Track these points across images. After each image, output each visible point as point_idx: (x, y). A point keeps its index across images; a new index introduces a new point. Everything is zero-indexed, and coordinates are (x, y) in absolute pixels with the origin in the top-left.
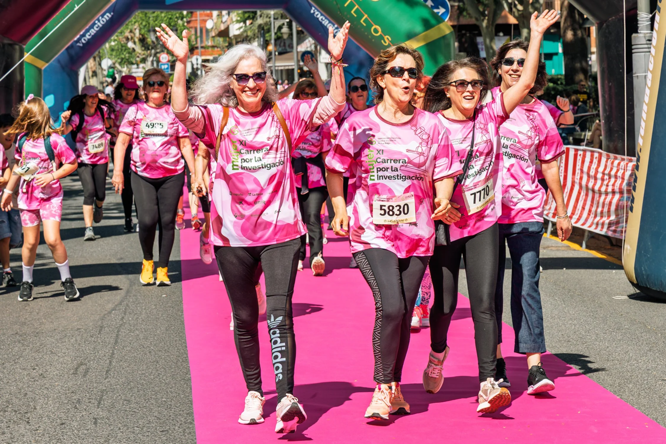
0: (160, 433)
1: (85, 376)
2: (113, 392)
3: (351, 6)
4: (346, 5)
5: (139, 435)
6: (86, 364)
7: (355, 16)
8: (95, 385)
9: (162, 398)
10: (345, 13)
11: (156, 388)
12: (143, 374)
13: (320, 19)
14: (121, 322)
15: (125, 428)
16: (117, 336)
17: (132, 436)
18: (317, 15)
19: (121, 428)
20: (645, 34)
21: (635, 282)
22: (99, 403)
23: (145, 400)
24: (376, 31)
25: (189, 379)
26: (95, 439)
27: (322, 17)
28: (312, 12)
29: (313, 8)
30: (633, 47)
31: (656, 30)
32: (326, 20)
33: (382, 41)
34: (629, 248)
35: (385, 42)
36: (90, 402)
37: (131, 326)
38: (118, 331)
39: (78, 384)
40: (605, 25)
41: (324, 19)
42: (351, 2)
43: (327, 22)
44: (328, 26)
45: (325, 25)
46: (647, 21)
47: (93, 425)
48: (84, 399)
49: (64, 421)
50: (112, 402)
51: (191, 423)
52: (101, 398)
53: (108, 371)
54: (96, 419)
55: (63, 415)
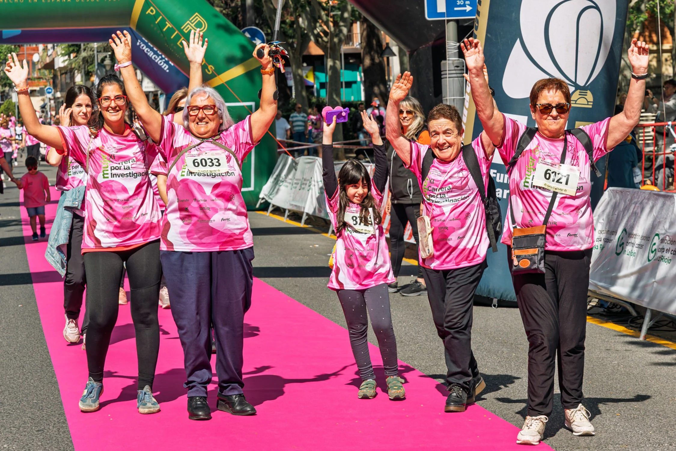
3: (177, 37)
4: (172, 37)
5: (17, 435)
10: (172, 45)
13: (145, 51)
17: (10, 436)
18: (143, 47)
20: (453, 61)
25: (56, 382)
27: (147, 49)
28: (138, 44)
29: (139, 41)
30: (442, 73)
33: (206, 70)
35: (209, 71)
40: (415, 53)
41: (149, 50)
42: (177, 34)
43: (152, 53)
44: (153, 58)
45: (151, 56)
46: (455, 49)
51: (64, 423)
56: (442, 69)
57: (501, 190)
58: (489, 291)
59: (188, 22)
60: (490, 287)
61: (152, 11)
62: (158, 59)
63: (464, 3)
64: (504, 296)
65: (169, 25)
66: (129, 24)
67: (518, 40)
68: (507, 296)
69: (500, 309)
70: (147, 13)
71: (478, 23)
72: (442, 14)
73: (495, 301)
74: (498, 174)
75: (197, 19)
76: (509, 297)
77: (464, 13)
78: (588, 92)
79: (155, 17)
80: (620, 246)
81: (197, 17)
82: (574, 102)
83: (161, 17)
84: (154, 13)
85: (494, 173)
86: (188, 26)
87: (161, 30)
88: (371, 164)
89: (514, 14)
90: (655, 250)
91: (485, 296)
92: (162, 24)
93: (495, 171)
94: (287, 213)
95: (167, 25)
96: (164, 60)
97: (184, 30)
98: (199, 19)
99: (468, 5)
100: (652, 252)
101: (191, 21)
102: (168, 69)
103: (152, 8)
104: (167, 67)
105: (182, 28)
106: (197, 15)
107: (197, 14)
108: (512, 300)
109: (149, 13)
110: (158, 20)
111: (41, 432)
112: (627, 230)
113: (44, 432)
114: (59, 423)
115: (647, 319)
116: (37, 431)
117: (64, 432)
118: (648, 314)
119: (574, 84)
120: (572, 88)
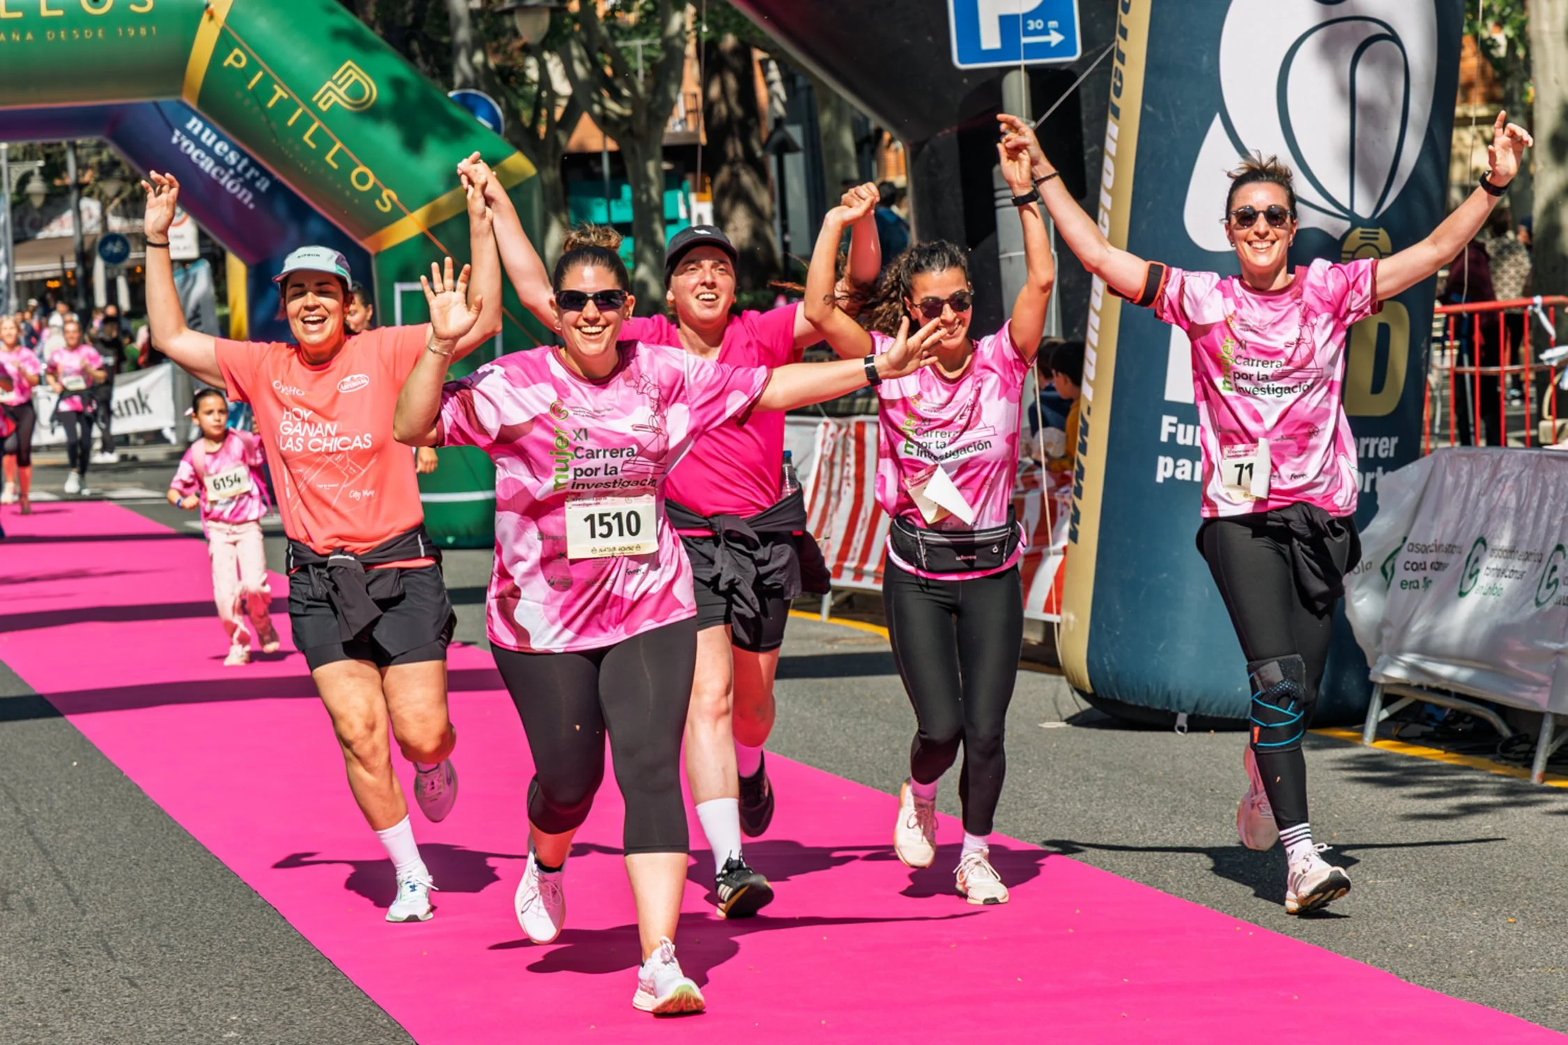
0: (285, 993)
1: (33, 910)
2: (120, 933)
3: (304, 123)
4: (290, 123)
6: (13, 892)
7: (313, 146)
8: (71, 925)
9: (237, 938)
10: (290, 141)
11: (208, 923)
12: (155, 902)
13: (194, 157)
14: (22, 818)
15: (205, 990)
16: (36, 840)
18: (188, 147)
19: (197, 989)
21: (1089, 689)
22: (110, 953)
23: (204, 943)
24: (362, 179)
26: (158, 1009)
27: (198, 152)
28: (175, 140)
29: (177, 133)
30: (998, 194)
31: (1111, 156)
32: (208, 159)
33: (378, 203)
34: (1072, 618)
35: (384, 205)
36: (88, 953)
37: (49, 822)
38: (31, 833)
39: (33, 924)
40: (926, 148)
41: (203, 155)
42: (304, 114)
43: (212, 163)
44: (214, 174)
45: (207, 169)
47: (133, 989)
48: (71, 949)
49: (65, 987)
50: (134, 950)
51: (334, 973)
52: (105, 945)
53: (76, 902)
54: (127, 978)
55: (51, 976)
56: (997, 185)
57: (1188, 463)
58: (1169, 697)
59: (329, 84)
60: (1171, 687)
61: (237, 59)
62: (226, 178)
63: (1046, 25)
64: (1203, 706)
65: (280, 93)
66: (180, 92)
67: (1217, 118)
68: (1210, 705)
69: (1194, 736)
70: (226, 64)
71: (1121, 79)
72: (992, 55)
73: (1182, 720)
74: (1181, 427)
75: (350, 76)
76: (1214, 708)
77: (1044, 49)
78: (1381, 231)
79: (246, 75)
80: (1471, 577)
81: (350, 72)
82: (1350, 256)
83: (260, 74)
84: (243, 63)
85: (1171, 424)
86: (330, 93)
87: (262, 107)
89: (1205, 59)
90: (1556, 581)
91: (1158, 707)
92: (265, 89)
93: (1174, 420)
95: (275, 92)
96: (241, 180)
97: (320, 104)
98: (355, 77)
99: (1055, 30)
100: (1549, 586)
101: (335, 82)
102: (252, 201)
103: (237, 51)
104: (250, 197)
105: (315, 99)
106: (349, 67)
107: (349, 63)
108: (1219, 716)
109: (230, 65)
110: (254, 82)
111: (294, 992)
112: (1487, 541)
113: (301, 991)
114: (325, 974)
115: (1545, 736)
116: (285, 990)
117: (346, 989)
118: (1548, 726)
119: (1351, 215)
120: (1347, 225)
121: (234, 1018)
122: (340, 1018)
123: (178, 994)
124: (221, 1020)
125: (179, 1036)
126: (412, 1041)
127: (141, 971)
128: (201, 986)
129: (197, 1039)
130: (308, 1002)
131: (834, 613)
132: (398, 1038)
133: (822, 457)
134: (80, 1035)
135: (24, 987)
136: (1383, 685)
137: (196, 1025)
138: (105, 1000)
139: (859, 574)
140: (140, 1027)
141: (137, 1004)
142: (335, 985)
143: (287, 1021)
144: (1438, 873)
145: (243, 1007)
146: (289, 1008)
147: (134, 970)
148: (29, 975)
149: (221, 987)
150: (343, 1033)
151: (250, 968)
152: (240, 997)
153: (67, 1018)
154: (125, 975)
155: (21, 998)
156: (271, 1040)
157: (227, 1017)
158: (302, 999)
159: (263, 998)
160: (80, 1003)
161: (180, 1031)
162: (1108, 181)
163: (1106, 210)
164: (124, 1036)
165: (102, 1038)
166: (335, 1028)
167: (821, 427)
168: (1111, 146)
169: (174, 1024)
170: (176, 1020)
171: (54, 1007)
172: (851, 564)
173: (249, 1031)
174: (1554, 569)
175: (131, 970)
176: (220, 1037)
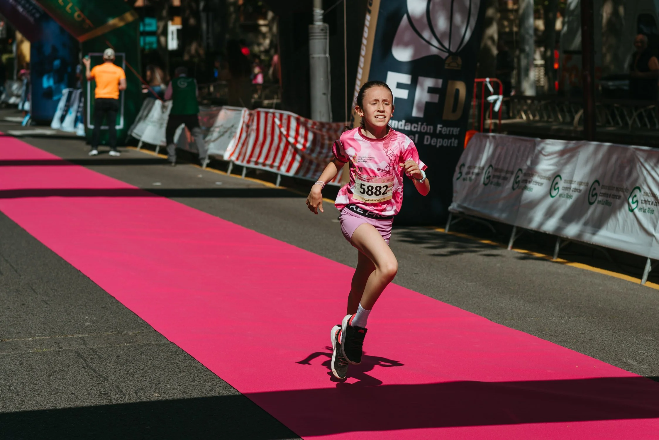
0: (102, 309)
2: (36, 284)
7: (62, 4)
8: (17, 280)
15: (73, 307)
20: (320, 25)
22: (34, 291)
23: (67, 289)
24: (79, 17)
26: (59, 313)
31: (367, 26)
35: (86, 25)
36: (27, 291)
46: (321, 15)
47: (47, 305)
48: (20, 289)
49: (23, 303)
50: (43, 291)
51: (117, 303)
52: (32, 288)
53: (16, 271)
54: (44, 301)
55: (16, 299)
56: (310, 32)
62: (25, 13)
67: (405, 17)
78: (459, 57)
80: (487, 178)
82: (447, 65)
88: (245, 109)
90: (519, 181)
94: (158, 149)
96: (30, 13)
100: (516, 183)
102: (33, 21)
104: (33, 19)
111: (105, 309)
112: (493, 166)
113: (107, 309)
114: (114, 303)
115: (513, 234)
116: (102, 308)
117: (124, 309)
118: (514, 230)
119: (448, 51)
120: (447, 54)
121: (87, 317)
122: (124, 319)
123: (64, 307)
124: (82, 318)
125: (69, 323)
126: (153, 329)
127: (47, 298)
128: (71, 305)
129: (76, 325)
130: (111, 312)
131: (247, 175)
132: (148, 327)
133: (244, 122)
134: (34, 321)
135: (8, 302)
136: (453, 213)
137: (74, 320)
138: (38, 309)
139: (257, 163)
140: (54, 320)
141: (50, 310)
142: (119, 307)
143: (106, 320)
144: (488, 281)
145: (89, 314)
146: (105, 315)
147: (45, 298)
148: (8, 298)
149: (78, 306)
150: (128, 325)
151: (87, 299)
152: (86, 310)
153: (27, 315)
154: (43, 300)
155: (8, 306)
156: (103, 326)
157: (84, 317)
158: (109, 312)
159: (95, 311)
160: (30, 310)
161: (70, 322)
162: (366, 35)
163: (364, 45)
164: (50, 322)
165: (42, 323)
166: (124, 323)
167: (243, 112)
168: (367, 23)
169: (66, 319)
170: (67, 317)
171: (21, 310)
172: (254, 159)
173: (94, 323)
174: (518, 177)
175: (44, 298)
176: (84, 324)
